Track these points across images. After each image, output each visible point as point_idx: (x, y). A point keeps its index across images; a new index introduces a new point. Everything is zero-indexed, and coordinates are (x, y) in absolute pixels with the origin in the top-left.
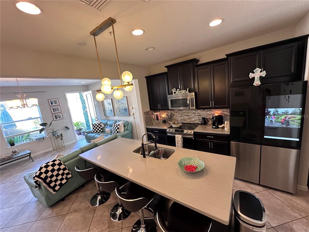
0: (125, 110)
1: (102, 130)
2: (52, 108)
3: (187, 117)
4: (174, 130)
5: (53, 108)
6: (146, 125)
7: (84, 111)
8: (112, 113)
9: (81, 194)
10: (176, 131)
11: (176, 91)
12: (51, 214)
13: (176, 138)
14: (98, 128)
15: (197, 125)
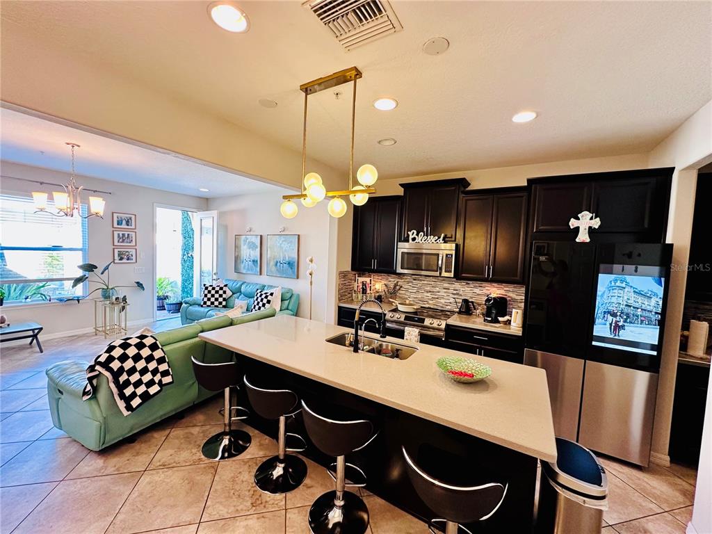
0: (289, 263)
1: (224, 303)
2: (116, 233)
3: (429, 294)
4: (403, 316)
5: (119, 234)
6: (340, 300)
7: (184, 255)
8: (256, 267)
9: (177, 432)
10: (406, 318)
11: (416, 237)
12: (102, 468)
13: (405, 334)
14: (217, 296)
15: (449, 313)
